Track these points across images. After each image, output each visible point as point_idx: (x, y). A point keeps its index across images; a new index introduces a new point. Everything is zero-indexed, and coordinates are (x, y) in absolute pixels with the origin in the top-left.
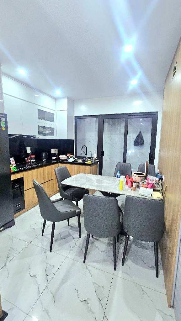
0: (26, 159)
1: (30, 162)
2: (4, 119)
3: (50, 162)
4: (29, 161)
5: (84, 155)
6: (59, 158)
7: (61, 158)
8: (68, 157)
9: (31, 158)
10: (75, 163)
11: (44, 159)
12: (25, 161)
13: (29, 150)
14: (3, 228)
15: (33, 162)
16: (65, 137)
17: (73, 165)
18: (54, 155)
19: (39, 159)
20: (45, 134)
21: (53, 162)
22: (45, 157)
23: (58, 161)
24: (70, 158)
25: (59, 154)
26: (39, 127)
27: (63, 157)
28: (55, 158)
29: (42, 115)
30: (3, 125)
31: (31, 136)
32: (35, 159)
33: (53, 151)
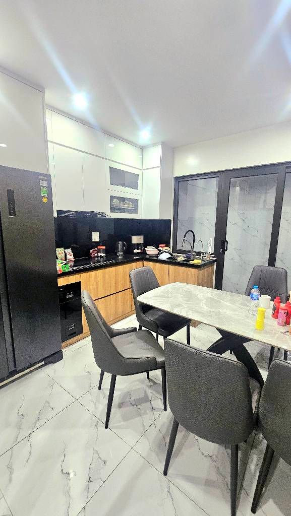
0: (91, 251)
1: (98, 257)
2: (45, 184)
3: (129, 257)
4: (96, 255)
5: (188, 248)
6: (144, 252)
7: (148, 252)
8: (160, 251)
9: (99, 251)
10: (172, 261)
11: (120, 253)
12: (88, 254)
13: (96, 237)
14: (43, 363)
15: (101, 257)
16: (156, 216)
17: (167, 266)
18: (137, 246)
19: (111, 252)
20: (122, 211)
21: (134, 258)
22: (123, 249)
23: (144, 257)
24: (162, 253)
25: (146, 244)
26: (112, 198)
27: (151, 250)
28: (139, 251)
29: (118, 177)
30: (44, 193)
31: (96, 214)
32: (106, 251)
33: (135, 240)
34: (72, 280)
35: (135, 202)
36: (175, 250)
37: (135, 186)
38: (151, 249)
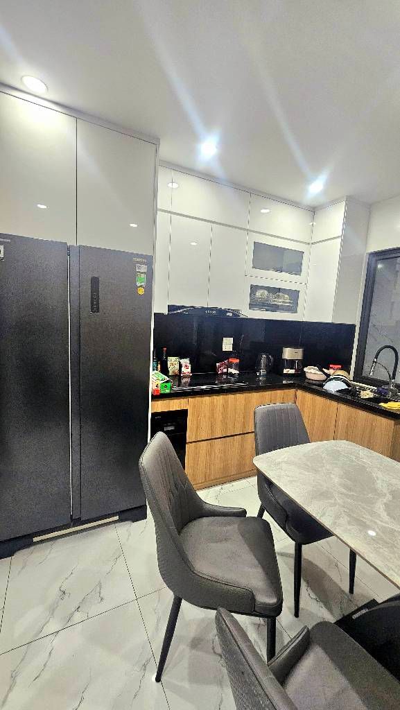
0: (217, 364)
1: (227, 373)
2: (144, 269)
3: (275, 380)
4: (225, 370)
6: (301, 375)
7: (308, 376)
8: (328, 375)
9: (230, 366)
10: (349, 397)
11: (263, 372)
12: (214, 369)
13: (227, 345)
14: (117, 518)
15: (231, 375)
16: (326, 316)
17: (334, 404)
18: (291, 363)
19: (248, 368)
21: (284, 382)
22: (267, 366)
23: (301, 382)
24: (330, 380)
25: (306, 362)
26: (254, 289)
27: (312, 373)
28: (292, 371)
29: (269, 256)
30: (141, 281)
31: (226, 311)
32: (239, 367)
33: (288, 353)
34: (175, 405)
35: (294, 295)
36: (359, 376)
37: (296, 269)
38: (313, 371)
